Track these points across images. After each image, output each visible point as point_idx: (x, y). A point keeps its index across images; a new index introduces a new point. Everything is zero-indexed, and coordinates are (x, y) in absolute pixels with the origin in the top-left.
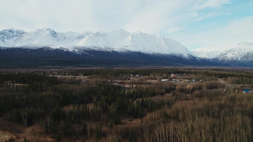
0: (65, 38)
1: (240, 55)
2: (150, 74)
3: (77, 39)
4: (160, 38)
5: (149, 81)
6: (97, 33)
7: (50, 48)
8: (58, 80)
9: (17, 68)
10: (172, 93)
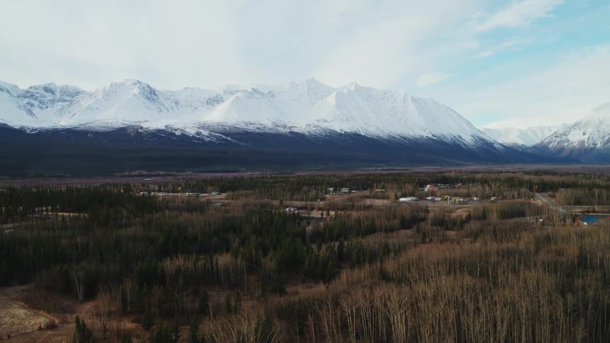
0: (177, 103)
1: (602, 135)
2: (375, 185)
3: (205, 104)
4: (404, 99)
5: (368, 202)
6: (253, 89)
7: (142, 128)
8: (158, 204)
9: (64, 177)
10: (415, 229)
